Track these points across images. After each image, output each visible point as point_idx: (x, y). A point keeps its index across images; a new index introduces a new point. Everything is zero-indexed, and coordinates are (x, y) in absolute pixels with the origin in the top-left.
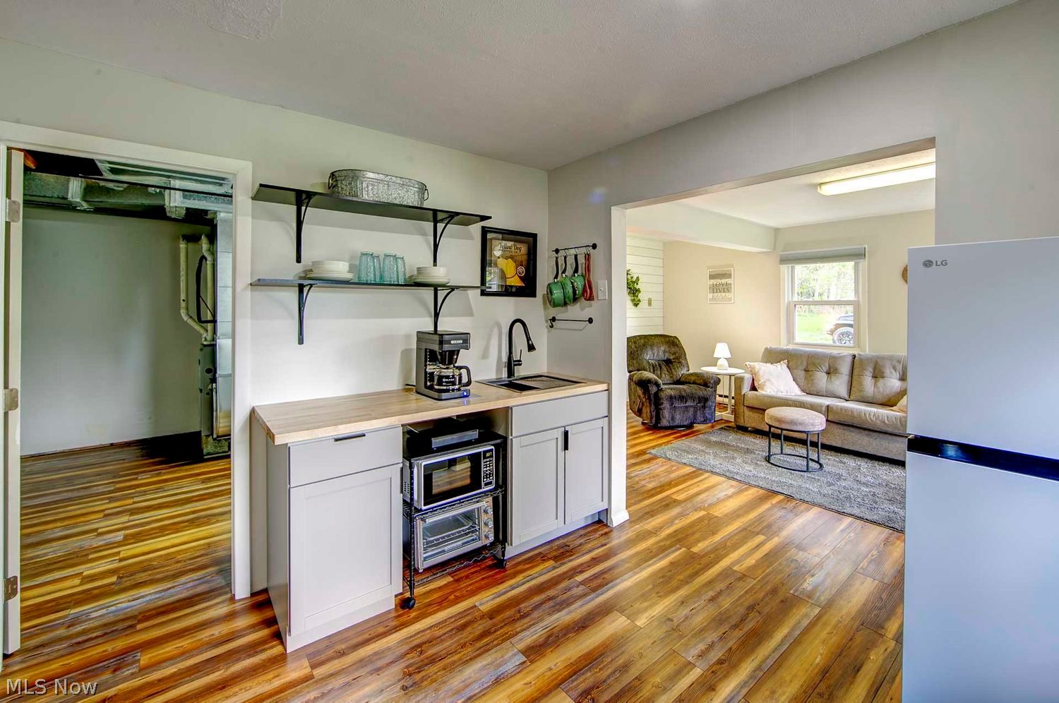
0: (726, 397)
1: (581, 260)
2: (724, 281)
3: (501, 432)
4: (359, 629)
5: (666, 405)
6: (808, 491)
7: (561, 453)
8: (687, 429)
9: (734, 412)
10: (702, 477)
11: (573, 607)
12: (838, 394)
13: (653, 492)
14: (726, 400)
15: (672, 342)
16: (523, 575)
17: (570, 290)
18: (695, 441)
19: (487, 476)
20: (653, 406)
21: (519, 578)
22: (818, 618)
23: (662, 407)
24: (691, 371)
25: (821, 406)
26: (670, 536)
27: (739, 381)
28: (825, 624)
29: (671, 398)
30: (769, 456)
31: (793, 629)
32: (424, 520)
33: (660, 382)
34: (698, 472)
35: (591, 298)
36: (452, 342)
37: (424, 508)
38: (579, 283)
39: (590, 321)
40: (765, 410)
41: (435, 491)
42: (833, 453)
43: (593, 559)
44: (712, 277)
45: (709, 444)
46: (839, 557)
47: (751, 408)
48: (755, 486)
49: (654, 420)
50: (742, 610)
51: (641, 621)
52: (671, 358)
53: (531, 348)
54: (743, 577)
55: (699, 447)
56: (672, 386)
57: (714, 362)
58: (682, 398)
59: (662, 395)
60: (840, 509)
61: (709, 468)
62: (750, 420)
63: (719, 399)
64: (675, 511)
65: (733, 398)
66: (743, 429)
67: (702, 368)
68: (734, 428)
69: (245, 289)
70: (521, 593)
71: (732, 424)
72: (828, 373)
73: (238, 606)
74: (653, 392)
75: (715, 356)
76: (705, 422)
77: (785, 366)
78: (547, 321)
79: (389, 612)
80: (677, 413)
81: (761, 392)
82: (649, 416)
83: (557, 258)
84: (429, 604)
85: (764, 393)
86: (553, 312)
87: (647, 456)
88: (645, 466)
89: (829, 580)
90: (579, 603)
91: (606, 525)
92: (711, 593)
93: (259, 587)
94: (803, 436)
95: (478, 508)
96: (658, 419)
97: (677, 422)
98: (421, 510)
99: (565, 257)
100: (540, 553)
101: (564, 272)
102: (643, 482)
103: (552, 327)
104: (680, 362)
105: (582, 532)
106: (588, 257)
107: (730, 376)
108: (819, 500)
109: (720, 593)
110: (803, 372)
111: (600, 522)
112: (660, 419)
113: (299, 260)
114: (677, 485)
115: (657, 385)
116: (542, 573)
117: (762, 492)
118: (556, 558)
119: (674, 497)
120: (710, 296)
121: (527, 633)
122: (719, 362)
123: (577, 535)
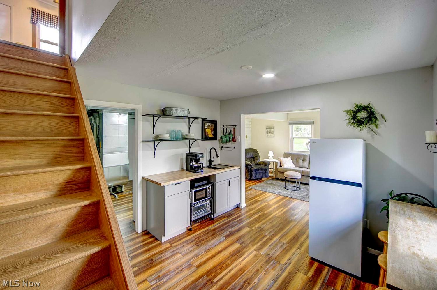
0: (272, 169)
1: (232, 129)
2: (271, 130)
3: (212, 181)
4: (179, 236)
5: (254, 172)
6: (296, 196)
7: (228, 187)
8: (260, 180)
9: (275, 173)
10: (266, 194)
11: (235, 227)
12: (305, 167)
13: (252, 199)
14: (272, 170)
15: (255, 151)
16: (220, 221)
17: (228, 138)
18: (263, 183)
19: (209, 194)
20: (249, 173)
21: (219, 222)
22: (296, 225)
23: (252, 173)
24: (261, 161)
25: (300, 171)
26: (258, 209)
27: (276, 163)
28: (298, 225)
29: (255, 170)
30: (285, 187)
31: (290, 227)
32: (194, 206)
33: (252, 165)
34: (265, 192)
35: (235, 141)
36: (199, 156)
37: (194, 203)
38: (231, 137)
39: (234, 148)
40: (284, 173)
41: (197, 198)
42: (304, 185)
43: (238, 216)
44: (267, 128)
45: (267, 184)
46: (303, 211)
47: (280, 172)
48: (281, 195)
49: (250, 177)
50: (278, 224)
51: (253, 228)
52: (255, 156)
53: (218, 156)
54: (278, 217)
55: (264, 185)
56: (255, 166)
57: (268, 157)
58: (258, 170)
59: (253, 169)
60: (304, 200)
61: (268, 191)
62: (280, 176)
63: (270, 170)
64: (259, 203)
65: (274, 169)
66: (277, 179)
67: (265, 160)
68: (275, 179)
69: (140, 142)
70: (220, 225)
71: (274, 178)
72: (303, 160)
73: (139, 235)
74: (249, 168)
75: (268, 155)
76: (266, 177)
77: (290, 158)
78: (220, 148)
79: (186, 232)
80: (257, 175)
81: (283, 167)
82: (248, 176)
83: (224, 128)
84: (196, 229)
85: (284, 167)
86: (222, 145)
87: (248, 189)
88: (249, 191)
89: (300, 217)
90: (236, 226)
91: (240, 208)
92: (270, 221)
93: (145, 229)
94: (295, 180)
95: (206, 204)
96: (251, 177)
97: (257, 178)
98: (193, 204)
99: (226, 128)
100: (223, 216)
101: (226, 133)
102: (248, 196)
103: (222, 149)
104: (257, 158)
105: (233, 210)
106: (234, 129)
107: (273, 162)
108: (299, 198)
109: (273, 221)
110: (296, 160)
111: (238, 207)
112: (252, 177)
113: (154, 133)
114: (259, 196)
115: (251, 165)
116: (225, 220)
117: (283, 197)
118: (227, 217)
119: (258, 199)
120: (267, 135)
121: (224, 233)
122: (270, 158)
123: (232, 211)
